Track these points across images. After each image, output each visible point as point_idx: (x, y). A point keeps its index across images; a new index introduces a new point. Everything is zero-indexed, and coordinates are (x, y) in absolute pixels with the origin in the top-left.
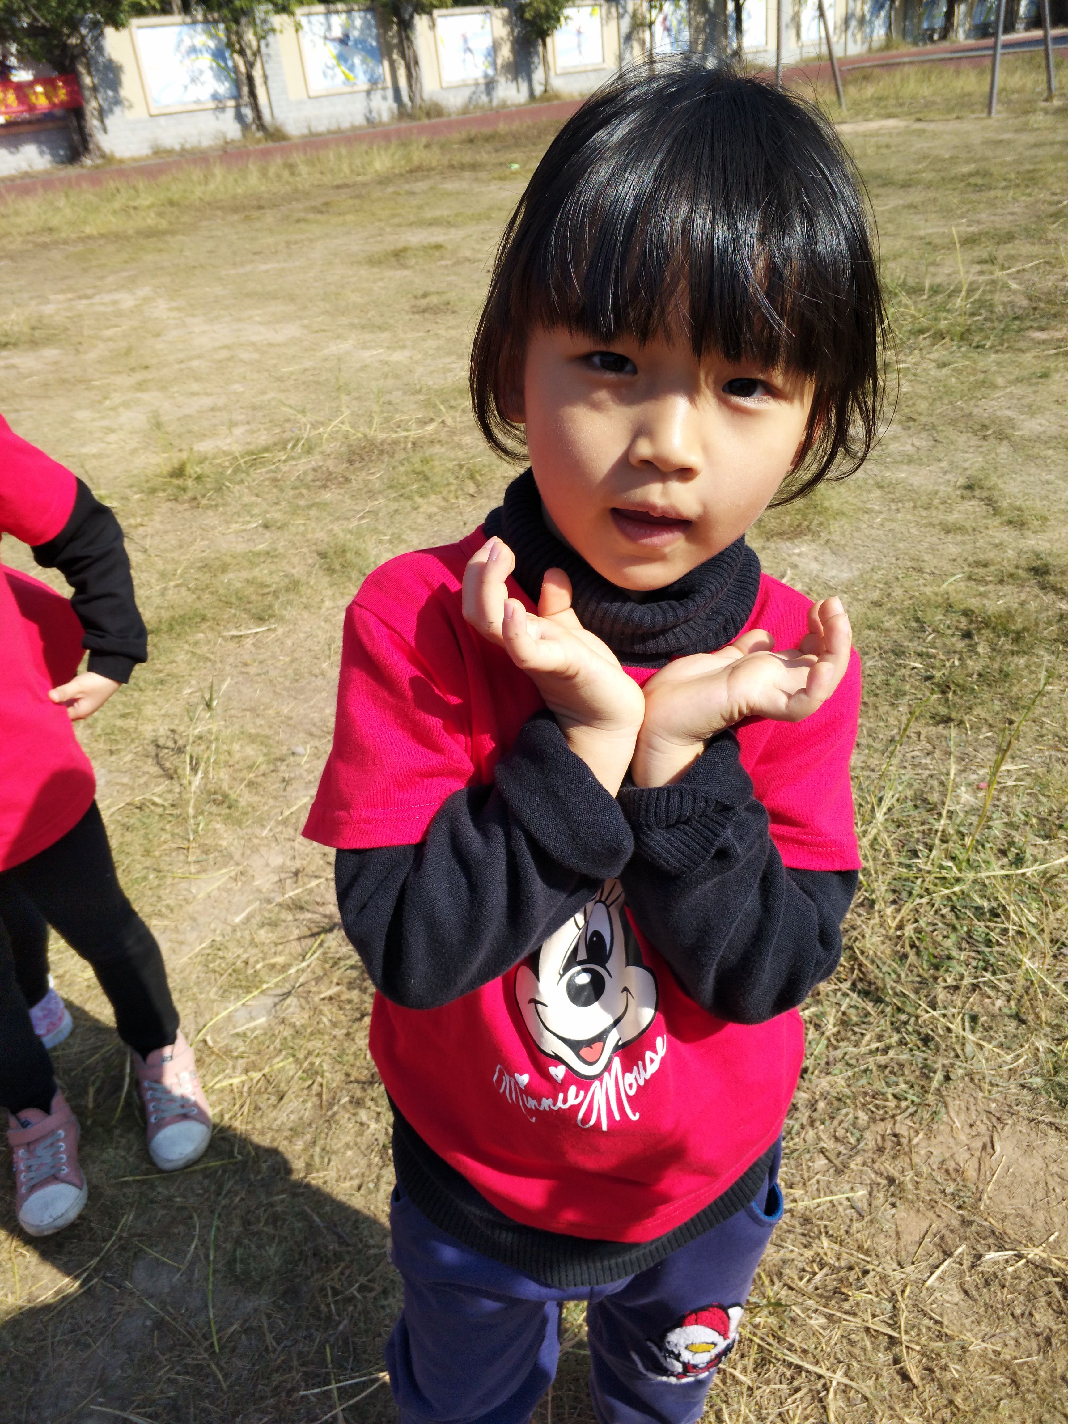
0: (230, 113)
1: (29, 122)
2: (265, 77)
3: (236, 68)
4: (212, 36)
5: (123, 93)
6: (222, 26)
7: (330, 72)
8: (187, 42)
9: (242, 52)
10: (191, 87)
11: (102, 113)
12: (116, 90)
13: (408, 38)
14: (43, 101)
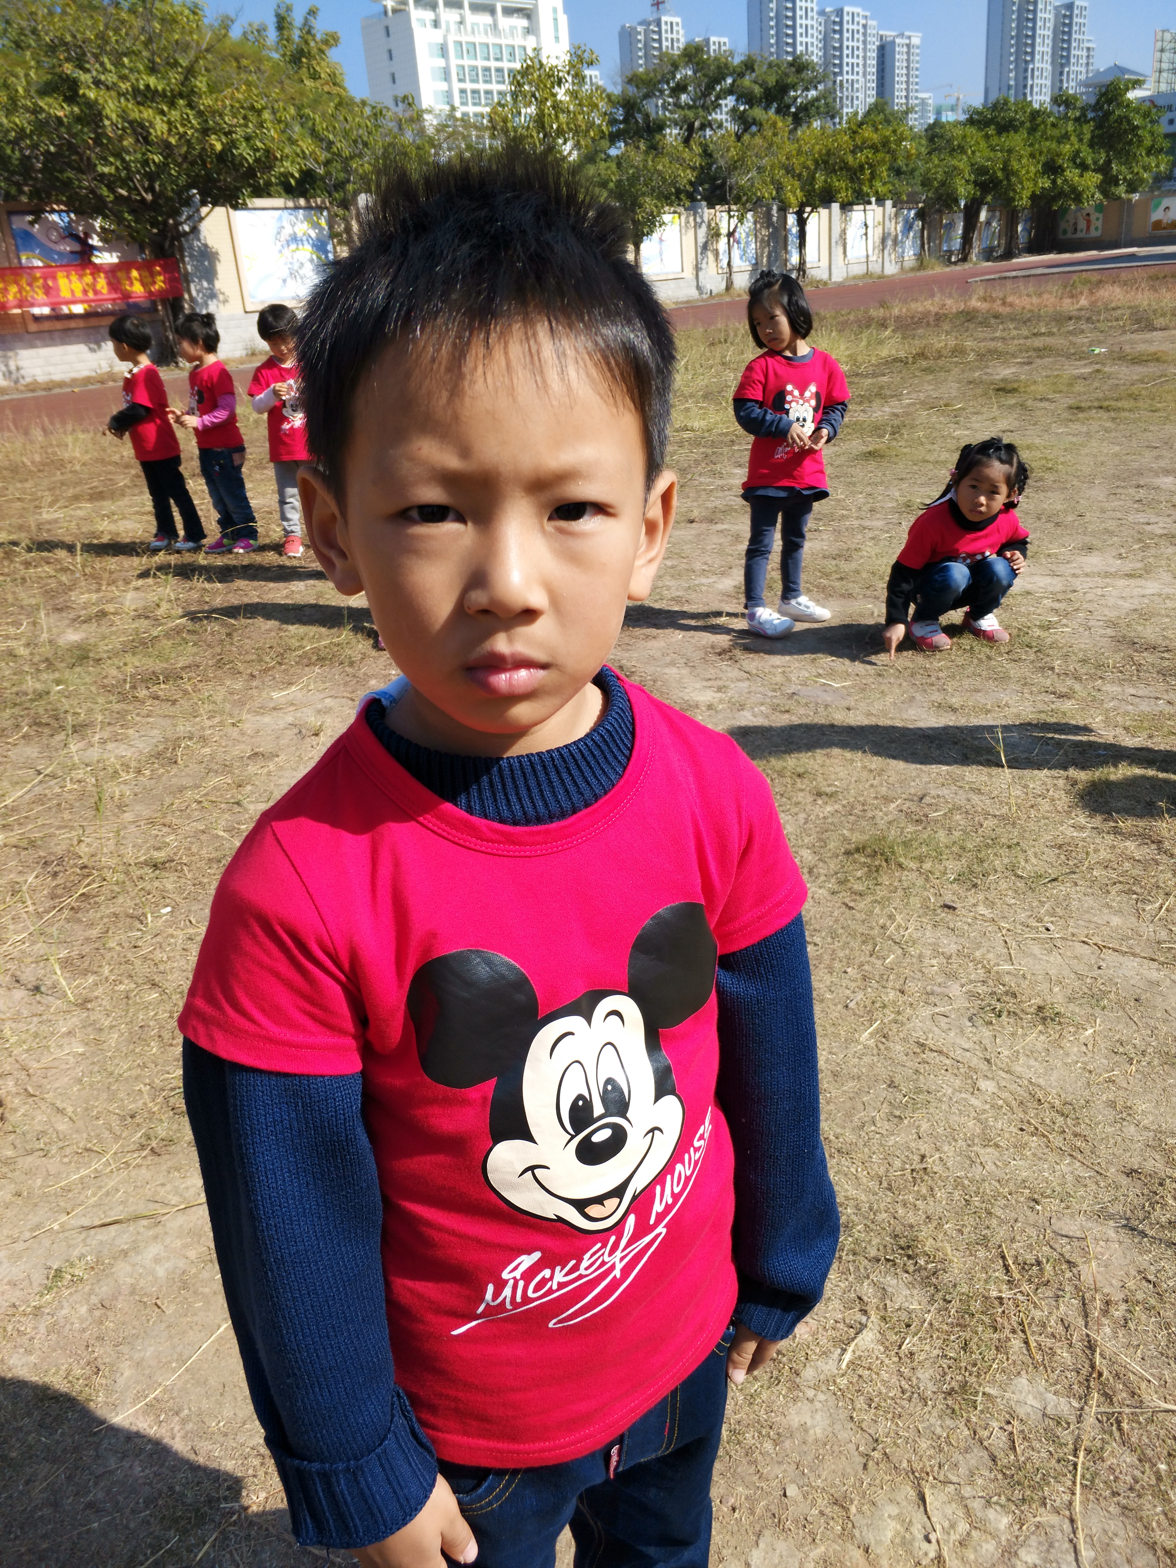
4: (315, 225)
5: (218, 285)
6: (326, 213)
8: (288, 230)
10: (290, 281)
12: (211, 281)
14: (137, 288)
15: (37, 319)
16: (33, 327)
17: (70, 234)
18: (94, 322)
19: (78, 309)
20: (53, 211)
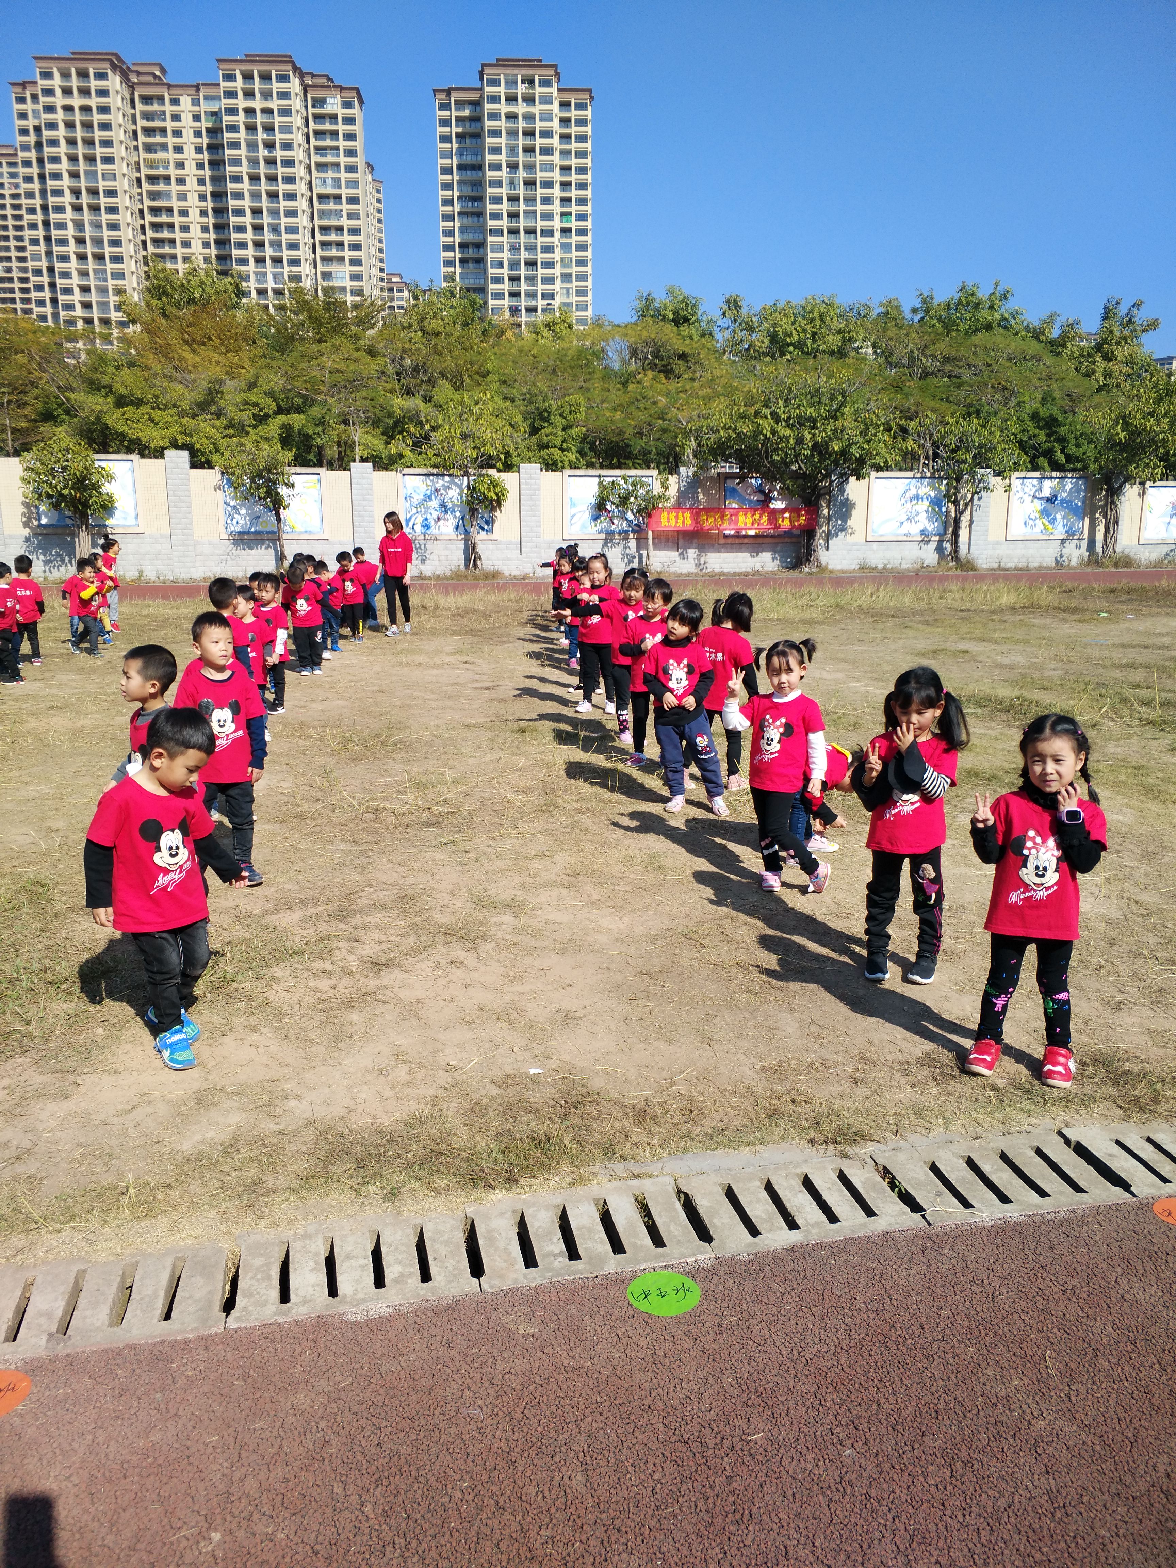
0: (933, 545)
1: (773, 536)
2: (971, 522)
3: (948, 512)
4: (935, 488)
5: (849, 523)
6: (945, 482)
7: (1031, 522)
8: (913, 491)
9: (956, 503)
10: (906, 525)
11: (828, 536)
12: (845, 521)
13: (1113, 502)
14: (787, 523)
15: (725, 536)
16: (722, 541)
17: (760, 490)
18: (760, 540)
19: (752, 533)
20: (752, 477)
